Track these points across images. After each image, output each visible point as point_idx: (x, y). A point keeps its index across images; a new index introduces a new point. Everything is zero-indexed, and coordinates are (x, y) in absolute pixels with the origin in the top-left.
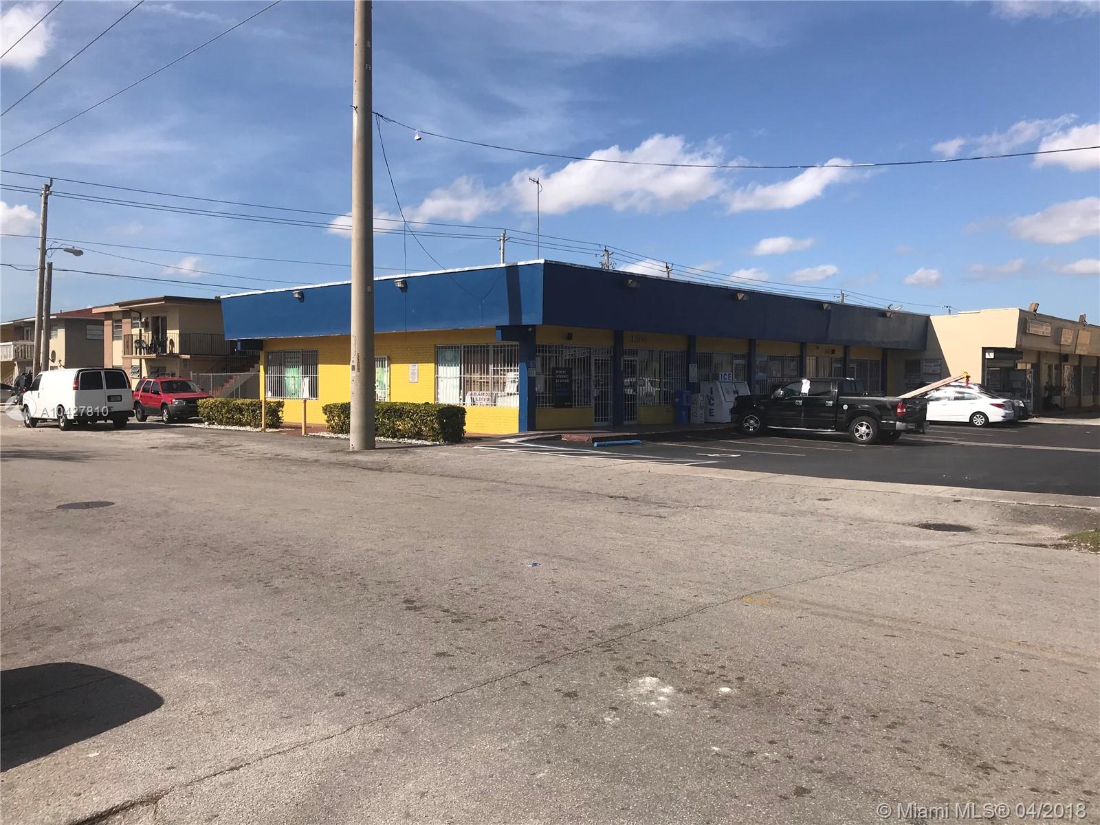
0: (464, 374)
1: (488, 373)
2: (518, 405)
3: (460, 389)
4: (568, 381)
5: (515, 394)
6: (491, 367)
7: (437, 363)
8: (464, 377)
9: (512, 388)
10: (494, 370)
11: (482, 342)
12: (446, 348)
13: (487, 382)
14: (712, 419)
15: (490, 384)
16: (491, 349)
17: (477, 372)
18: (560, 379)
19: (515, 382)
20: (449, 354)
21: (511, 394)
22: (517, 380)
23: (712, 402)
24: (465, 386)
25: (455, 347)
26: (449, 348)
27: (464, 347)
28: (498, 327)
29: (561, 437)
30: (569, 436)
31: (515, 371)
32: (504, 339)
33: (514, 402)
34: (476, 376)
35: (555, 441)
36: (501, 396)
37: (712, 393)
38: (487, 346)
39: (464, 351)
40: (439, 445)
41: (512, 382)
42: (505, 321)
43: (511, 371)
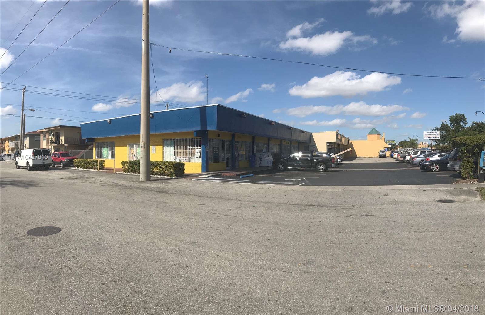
0: (176, 150)
1: (187, 150)
2: (201, 162)
3: (174, 155)
4: (218, 152)
5: (199, 157)
6: (188, 147)
7: (164, 146)
8: (176, 151)
9: (197, 155)
10: (190, 148)
11: (185, 137)
12: (167, 140)
13: (187, 153)
14: (261, 165)
15: (188, 154)
16: (188, 140)
17: (182, 148)
18: (215, 151)
19: (199, 153)
20: (169, 142)
21: (198, 157)
22: (200, 152)
23: (261, 159)
24: (176, 154)
25: (172, 140)
26: (169, 140)
27: (176, 139)
28: (195, 131)
29: (221, 174)
30: (225, 174)
31: (199, 148)
32: (197, 136)
33: (200, 161)
34: (181, 151)
35: (219, 176)
36: (193, 158)
37: (261, 156)
38: (187, 139)
39: (176, 141)
40: (175, 179)
41: (198, 153)
42: (199, 128)
43: (198, 148)
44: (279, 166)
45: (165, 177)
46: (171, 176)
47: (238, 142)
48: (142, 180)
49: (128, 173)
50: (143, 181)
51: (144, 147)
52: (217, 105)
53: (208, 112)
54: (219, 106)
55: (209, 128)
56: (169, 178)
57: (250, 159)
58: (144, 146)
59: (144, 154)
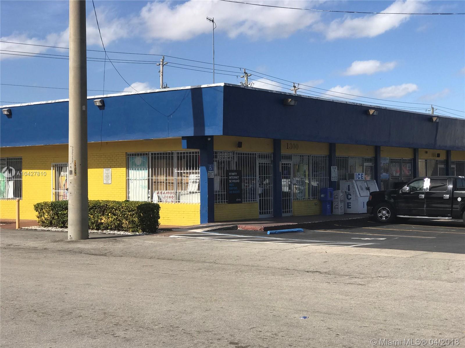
0: (152, 176)
1: (172, 176)
2: (199, 201)
3: (149, 189)
4: (238, 181)
5: (196, 192)
6: (175, 171)
7: (128, 168)
8: (152, 179)
9: (193, 187)
10: (178, 173)
11: (167, 150)
12: (135, 155)
13: (173, 183)
14: (350, 211)
15: (175, 185)
16: (175, 156)
17: (163, 175)
18: (232, 179)
19: (196, 182)
20: (138, 160)
21: (193, 193)
22: (198, 181)
23: (349, 197)
24: (152, 186)
25: (144, 154)
26: (138, 155)
27: (152, 154)
28: (184, 138)
29: (237, 227)
30: (244, 226)
31: (196, 173)
32: (189, 147)
33: (196, 199)
34: (162, 178)
35: (233, 230)
36: (185, 194)
37: (349, 190)
38: (172, 153)
39: (152, 157)
40: (140, 235)
41: (193, 182)
42: (190, 132)
43: (193, 173)
44: (380, 212)
45: (122, 233)
46: (133, 231)
47: (289, 158)
48: (71, 238)
49: (50, 228)
50: (73, 239)
51: (75, 173)
52: (222, 84)
53: (206, 99)
54: (227, 87)
55: (208, 132)
56: (129, 234)
57: (322, 196)
58: (75, 170)
59: (76, 186)
